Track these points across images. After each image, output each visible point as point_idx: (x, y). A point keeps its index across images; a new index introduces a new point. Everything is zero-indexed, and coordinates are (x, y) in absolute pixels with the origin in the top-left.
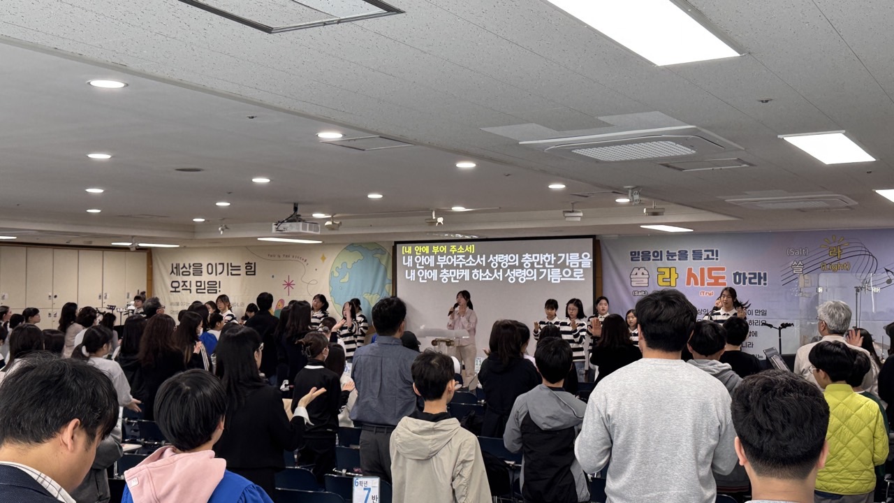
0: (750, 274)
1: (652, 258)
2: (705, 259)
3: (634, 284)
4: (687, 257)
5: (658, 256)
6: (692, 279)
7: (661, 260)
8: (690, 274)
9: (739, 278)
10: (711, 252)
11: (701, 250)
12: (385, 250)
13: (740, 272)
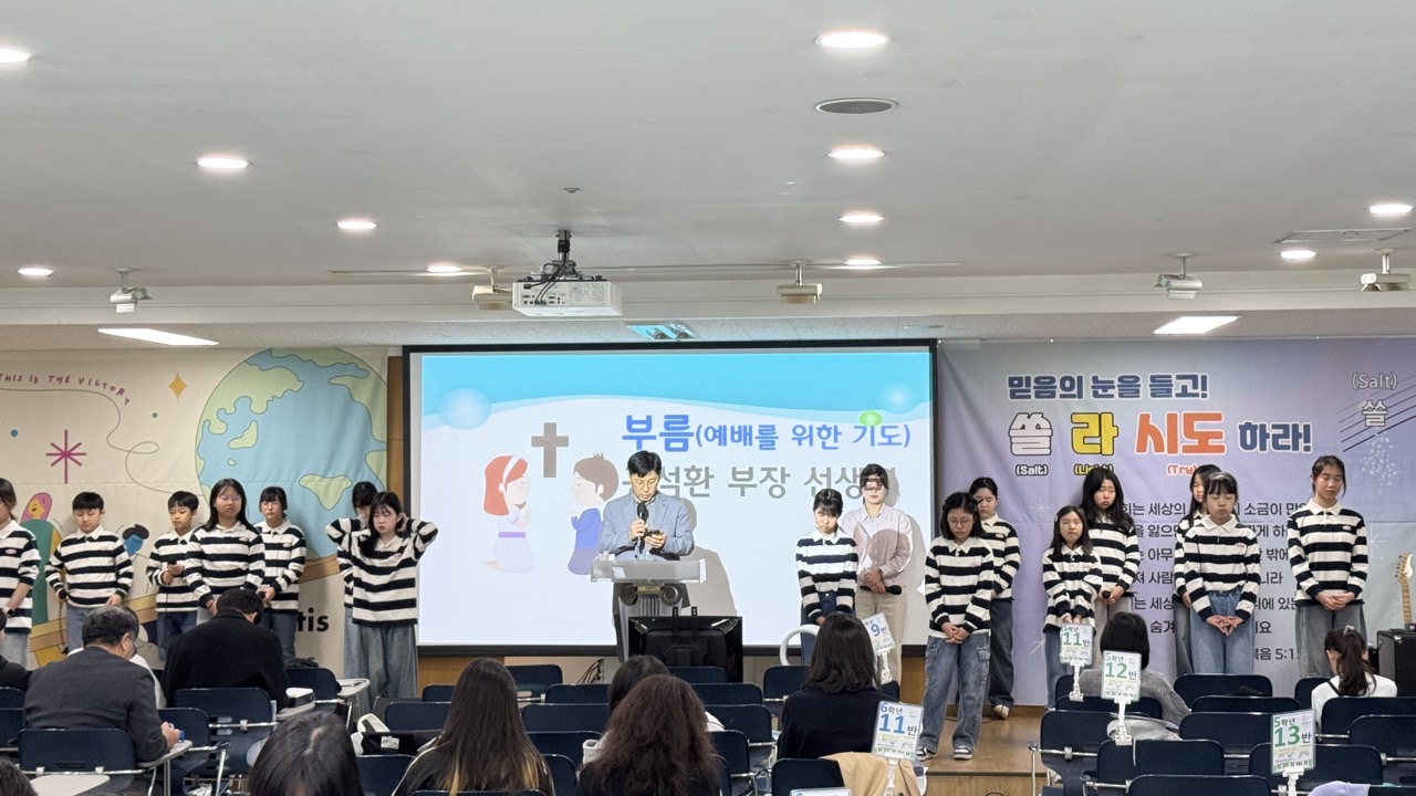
0: (1274, 427)
1: (1059, 391)
2: (1177, 395)
3: (1017, 449)
4: (1138, 391)
5: (1072, 386)
6: (1150, 438)
7: (1080, 395)
8: (1146, 428)
9: (1252, 435)
10: (1191, 381)
11: (1170, 377)
12: (366, 368)
13: (1253, 423)
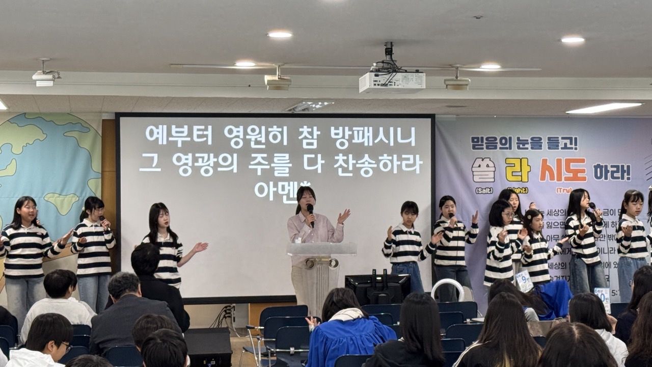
0: (612, 166)
1: (499, 145)
2: (562, 148)
3: (476, 179)
4: (541, 146)
5: (506, 143)
6: (547, 172)
7: (510, 148)
8: (545, 167)
9: (601, 171)
10: (569, 140)
11: (558, 138)
12: (88, 126)
13: (601, 165)
